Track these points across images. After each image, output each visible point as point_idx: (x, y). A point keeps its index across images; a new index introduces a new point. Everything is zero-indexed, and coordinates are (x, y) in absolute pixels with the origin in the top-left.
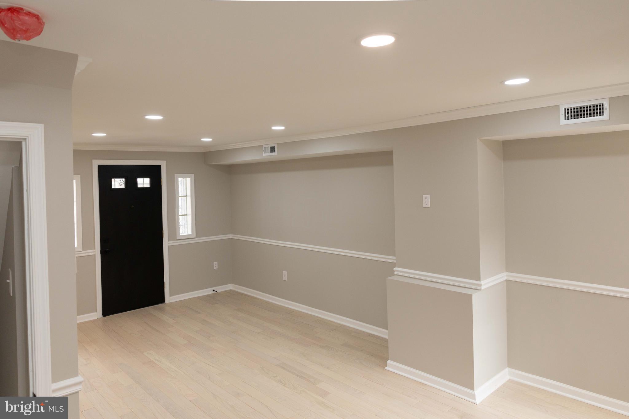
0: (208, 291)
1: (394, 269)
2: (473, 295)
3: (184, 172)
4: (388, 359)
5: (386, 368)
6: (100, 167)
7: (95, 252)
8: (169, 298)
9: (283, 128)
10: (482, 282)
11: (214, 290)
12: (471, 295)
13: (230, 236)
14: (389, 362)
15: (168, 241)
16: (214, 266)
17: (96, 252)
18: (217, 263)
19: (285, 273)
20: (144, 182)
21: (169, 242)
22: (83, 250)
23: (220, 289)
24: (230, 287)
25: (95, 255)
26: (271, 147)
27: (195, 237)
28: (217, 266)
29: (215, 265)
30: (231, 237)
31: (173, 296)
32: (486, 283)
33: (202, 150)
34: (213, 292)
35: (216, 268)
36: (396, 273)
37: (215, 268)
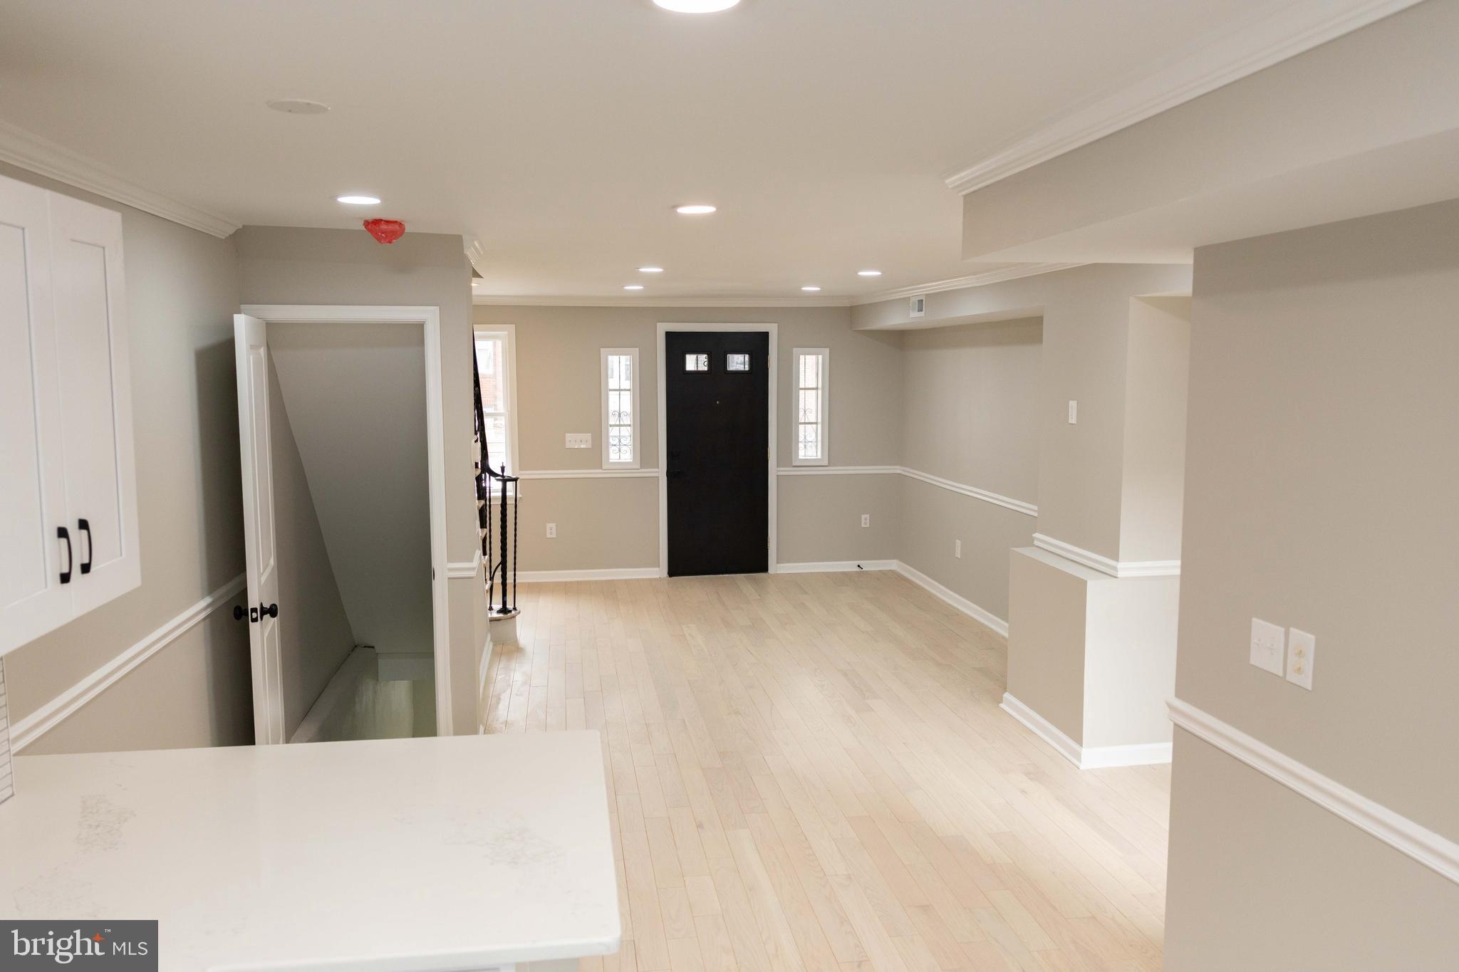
0: (849, 566)
1: (1034, 535)
2: (1088, 582)
3: (810, 345)
4: (1005, 690)
5: (1002, 705)
6: (669, 335)
7: (658, 472)
8: (775, 566)
9: (877, 273)
10: (1120, 565)
11: (859, 566)
12: (1085, 583)
13: (898, 470)
14: (1006, 695)
15: (777, 467)
16: (863, 521)
17: (660, 472)
18: (868, 516)
19: (958, 542)
20: (738, 362)
21: (779, 469)
22: (641, 468)
23: (871, 566)
24: (893, 565)
25: (658, 477)
26: (919, 301)
27: (827, 464)
28: (868, 521)
29: (865, 520)
30: (899, 472)
31: (782, 563)
32: (1127, 568)
33: (847, 303)
34: (858, 569)
35: (866, 526)
36: (1036, 543)
37: (863, 526)
